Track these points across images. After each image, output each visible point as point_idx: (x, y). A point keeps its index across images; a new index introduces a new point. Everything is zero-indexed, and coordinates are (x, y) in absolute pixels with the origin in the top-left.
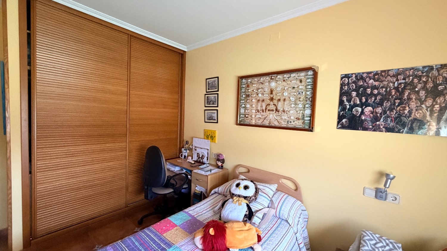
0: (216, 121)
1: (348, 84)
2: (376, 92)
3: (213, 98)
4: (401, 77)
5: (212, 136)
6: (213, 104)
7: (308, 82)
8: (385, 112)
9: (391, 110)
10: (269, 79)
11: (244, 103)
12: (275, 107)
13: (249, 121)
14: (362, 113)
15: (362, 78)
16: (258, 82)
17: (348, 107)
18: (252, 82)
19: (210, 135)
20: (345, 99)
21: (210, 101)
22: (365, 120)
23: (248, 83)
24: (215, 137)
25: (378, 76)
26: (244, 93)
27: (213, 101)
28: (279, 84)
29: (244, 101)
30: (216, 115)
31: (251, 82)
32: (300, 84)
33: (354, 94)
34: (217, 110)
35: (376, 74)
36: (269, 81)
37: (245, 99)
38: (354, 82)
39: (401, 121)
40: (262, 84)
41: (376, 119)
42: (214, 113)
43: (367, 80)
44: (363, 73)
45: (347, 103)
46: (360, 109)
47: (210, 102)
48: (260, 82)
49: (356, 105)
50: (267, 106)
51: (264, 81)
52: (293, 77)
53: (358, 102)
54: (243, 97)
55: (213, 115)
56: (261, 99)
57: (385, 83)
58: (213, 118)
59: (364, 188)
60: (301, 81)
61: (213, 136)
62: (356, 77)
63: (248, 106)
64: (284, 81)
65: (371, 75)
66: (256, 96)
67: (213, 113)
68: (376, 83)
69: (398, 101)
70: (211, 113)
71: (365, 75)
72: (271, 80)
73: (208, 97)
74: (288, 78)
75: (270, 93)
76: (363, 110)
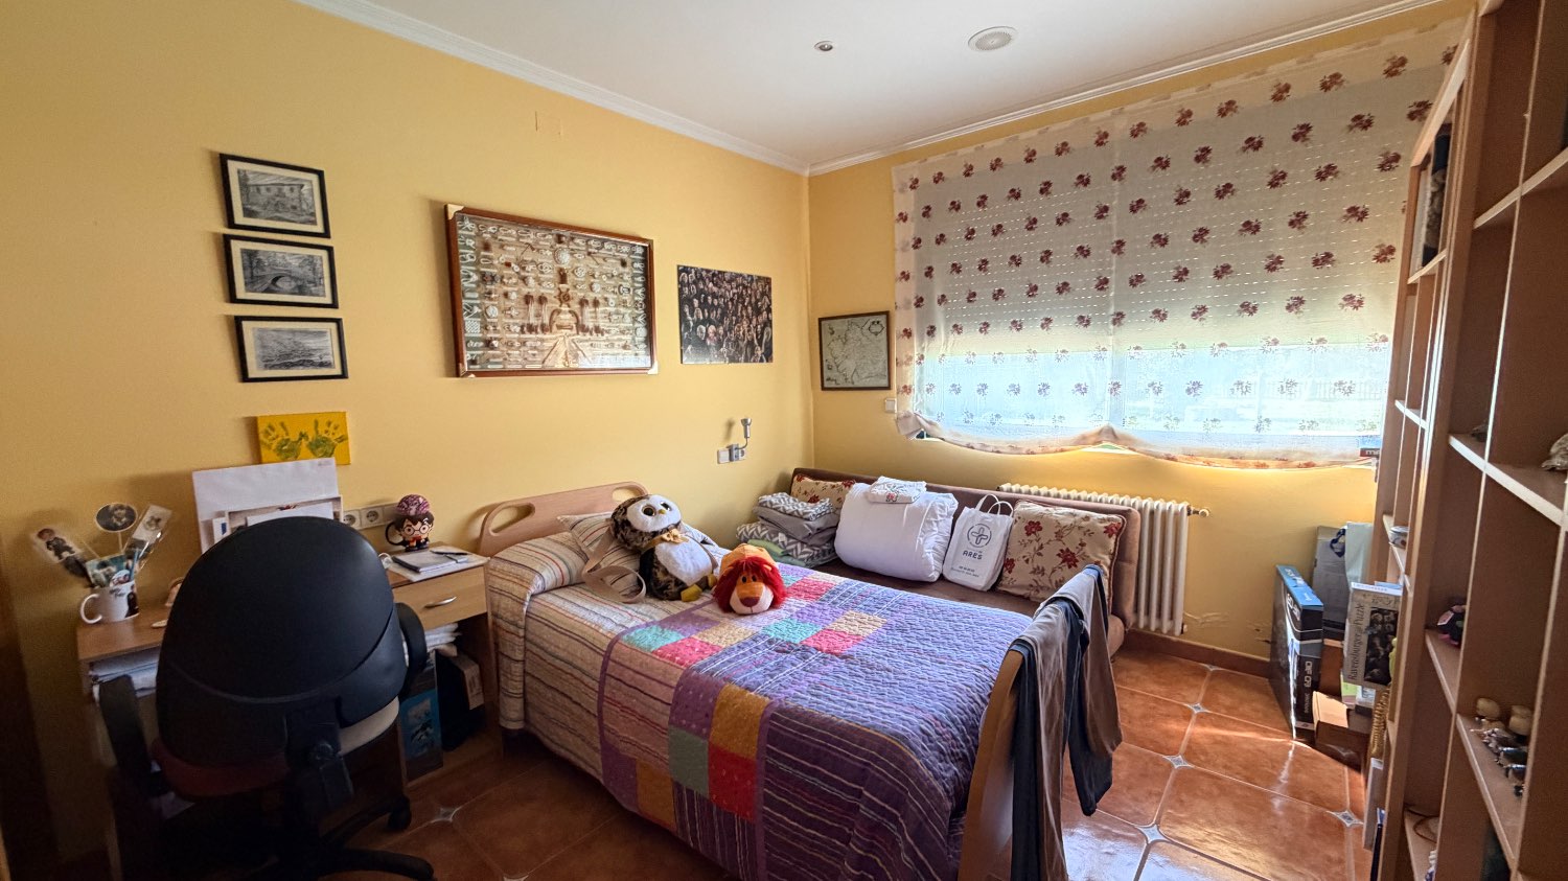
0: (337, 371)
1: (688, 283)
2: (716, 302)
3: (295, 263)
4: (734, 284)
6: (301, 290)
7: (636, 269)
8: (725, 332)
9: (730, 330)
10: (553, 242)
11: (478, 302)
13: (501, 360)
14: (707, 335)
15: (702, 278)
16: (518, 240)
17: (692, 324)
18: (500, 237)
19: (302, 436)
20: (687, 310)
21: (269, 273)
22: (710, 346)
23: (485, 235)
24: (343, 439)
25: (717, 277)
26: (473, 268)
27: (296, 279)
28: (578, 261)
29: (476, 295)
30: (330, 342)
31: (494, 236)
32: (621, 269)
33: (696, 302)
34: (338, 321)
35: (714, 275)
36: (552, 247)
37: (478, 286)
38: (694, 283)
39: (738, 345)
40: (533, 249)
41: (719, 344)
43: (707, 281)
44: (702, 269)
45: (689, 318)
46: (704, 328)
48: (525, 241)
49: (697, 323)
51: (537, 243)
53: (701, 318)
54: (471, 280)
56: (536, 296)
57: (723, 290)
59: (718, 452)
60: (624, 264)
61: (333, 438)
62: (696, 273)
63: (493, 312)
64: (589, 254)
65: (710, 275)
66: (515, 284)
67: (306, 333)
68: (715, 289)
69: (734, 318)
70: (293, 332)
71: (704, 273)
72: (558, 245)
73: (250, 255)
74: (597, 248)
75: (557, 279)
76: (707, 330)
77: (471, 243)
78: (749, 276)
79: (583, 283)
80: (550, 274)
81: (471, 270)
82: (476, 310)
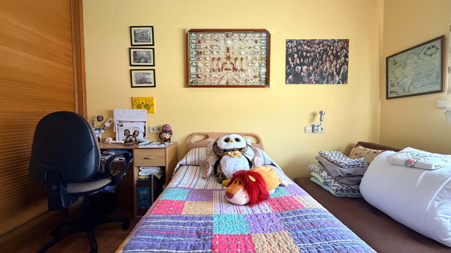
0: (153, 85)
1: (292, 47)
2: (308, 55)
3: (145, 53)
4: (321, 45)
5: (148, 105)
6: (146, 62)
7: (262, 43)
8: (314, 70)
9: (317, 68)
10: (225, 37)
11: (195, 62)
12: (232, 66)
13: (202, 82)
14: (302, 70)
15: (300, 44)
16: (211, 38)
17: (292, 66)
18: (204, 38)
19: (143, 103)
20: (290, 60)
21: (139, 57)
22: (303, 76)
23: (199, 38)
24: (152, 105)
26: (195, 50)
27: (145, 58)
28: (235, 43)
29: (194, 59)
30: (151, 76)
31: (202, 38)
32: (255, 44)
33: (296, 56)
34: (154, 70)
35: (308, 42)
36: (224, 39)
37: (196, 56)
38: (295, 47)
39: (322, 75)
40: (217, 41)
41: (309, 75)
42: (149, 74)
43: (303, 45)
44: (301, 40)
45: (291, 63)
46: (300, 68)
47: (140, 59)
48: (214, 38)
49: (297, 65)
50: (224, 65)
51: (218, 38)
52: (249, 37)
53: (299, 63)
54: (193, 54)
55: (147, 77)
56: (216, 57)
57: (313, 49)
58: (148, 81)
59: (305, 127)
60: (256, 42)
61: (150, 104)
62: (296, 42)
63: (200, 64)
64: (240, 40)
65: (305, 42)
66: (209, 54)
67: (146, 74)
68: (308, 49)
69: (320, 62)
70: (143, 73)
71: (302, 42)
72: (227, 38)
73: (135, 52)
74: (244, 37)
75: (226, 51)
76: (302, 68)
77: (194, 41)
78: (332, 40)
79: (236, 51)
80: (223, 49)
81: (194, 51)
82: (194, 64)
